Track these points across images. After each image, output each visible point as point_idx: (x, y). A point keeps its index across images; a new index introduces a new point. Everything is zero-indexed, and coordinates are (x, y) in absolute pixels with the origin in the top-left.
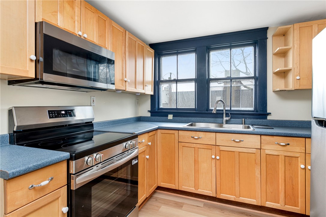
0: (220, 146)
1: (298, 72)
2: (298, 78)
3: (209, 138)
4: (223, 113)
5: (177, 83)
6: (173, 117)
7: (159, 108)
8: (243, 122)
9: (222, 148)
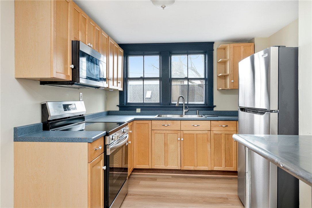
0: (184, 131)
1: (233, 77)
2: (232, 81)
3: (176, 125)
4: (183, 107)
5: (143, 81)
6: (141, 110)
7: (127, 103)
8: (198, 113)
9: (185, 132)
